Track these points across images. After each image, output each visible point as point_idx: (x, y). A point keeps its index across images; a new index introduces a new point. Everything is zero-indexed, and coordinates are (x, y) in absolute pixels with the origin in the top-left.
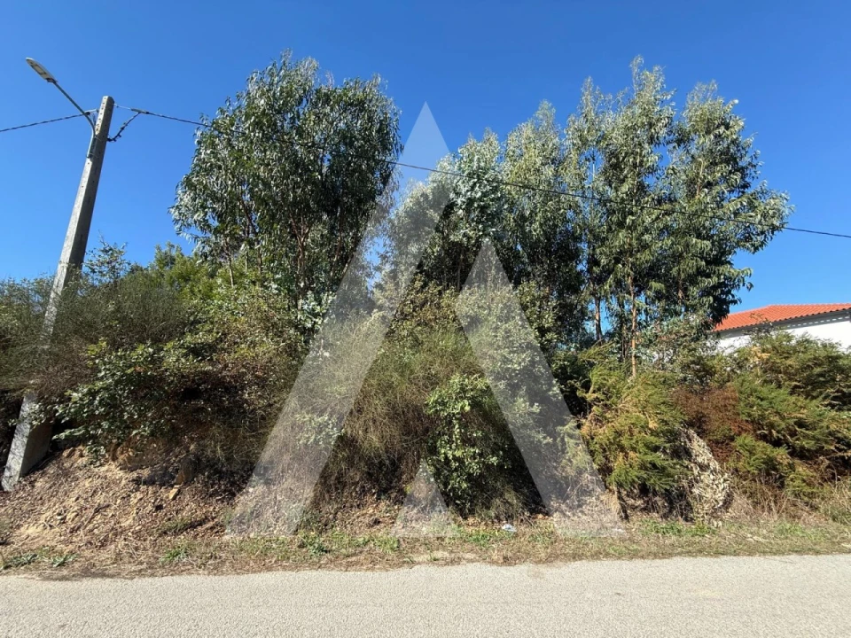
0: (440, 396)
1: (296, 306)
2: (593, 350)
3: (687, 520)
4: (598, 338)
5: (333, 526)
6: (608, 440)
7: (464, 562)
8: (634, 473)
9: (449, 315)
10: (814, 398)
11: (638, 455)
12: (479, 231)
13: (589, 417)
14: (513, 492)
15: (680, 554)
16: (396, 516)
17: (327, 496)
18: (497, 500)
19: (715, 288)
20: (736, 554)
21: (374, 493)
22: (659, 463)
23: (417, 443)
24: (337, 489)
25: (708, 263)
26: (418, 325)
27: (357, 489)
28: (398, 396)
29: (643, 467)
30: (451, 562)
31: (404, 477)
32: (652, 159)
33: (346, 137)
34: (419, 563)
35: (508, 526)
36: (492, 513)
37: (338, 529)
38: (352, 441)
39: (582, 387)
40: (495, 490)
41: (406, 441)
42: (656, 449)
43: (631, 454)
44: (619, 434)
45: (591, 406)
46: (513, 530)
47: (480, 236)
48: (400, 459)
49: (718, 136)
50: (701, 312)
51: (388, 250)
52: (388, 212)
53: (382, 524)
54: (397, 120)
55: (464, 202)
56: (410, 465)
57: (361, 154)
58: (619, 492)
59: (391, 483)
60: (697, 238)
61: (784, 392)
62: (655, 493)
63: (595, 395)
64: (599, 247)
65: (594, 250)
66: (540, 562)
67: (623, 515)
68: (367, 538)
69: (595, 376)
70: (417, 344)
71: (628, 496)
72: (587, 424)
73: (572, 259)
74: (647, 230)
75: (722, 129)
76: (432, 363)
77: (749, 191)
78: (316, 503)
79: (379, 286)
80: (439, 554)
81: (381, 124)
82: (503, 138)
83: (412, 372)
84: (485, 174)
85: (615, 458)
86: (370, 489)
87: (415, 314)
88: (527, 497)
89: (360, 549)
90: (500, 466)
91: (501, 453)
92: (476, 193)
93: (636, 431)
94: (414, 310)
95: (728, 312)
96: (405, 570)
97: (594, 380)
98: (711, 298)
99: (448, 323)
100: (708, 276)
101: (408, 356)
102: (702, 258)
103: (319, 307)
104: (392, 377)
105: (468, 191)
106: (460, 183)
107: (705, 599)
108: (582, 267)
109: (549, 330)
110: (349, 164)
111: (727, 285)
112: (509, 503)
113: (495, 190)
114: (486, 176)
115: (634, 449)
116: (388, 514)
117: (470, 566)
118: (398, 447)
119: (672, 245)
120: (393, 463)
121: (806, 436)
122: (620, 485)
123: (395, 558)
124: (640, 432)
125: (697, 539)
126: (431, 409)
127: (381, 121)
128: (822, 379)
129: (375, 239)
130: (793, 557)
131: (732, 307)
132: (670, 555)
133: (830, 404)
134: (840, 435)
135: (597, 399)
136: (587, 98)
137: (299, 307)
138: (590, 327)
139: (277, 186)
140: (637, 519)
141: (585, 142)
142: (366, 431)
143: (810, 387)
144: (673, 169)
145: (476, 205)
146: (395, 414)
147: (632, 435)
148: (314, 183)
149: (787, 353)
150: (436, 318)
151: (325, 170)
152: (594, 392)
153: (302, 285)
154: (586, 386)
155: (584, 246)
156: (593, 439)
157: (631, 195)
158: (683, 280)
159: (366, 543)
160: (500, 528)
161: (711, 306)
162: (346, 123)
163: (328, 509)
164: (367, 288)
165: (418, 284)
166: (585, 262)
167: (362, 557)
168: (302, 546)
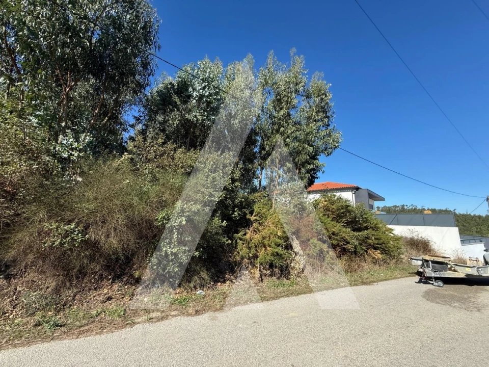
0: (167, 214)
1: (56, 140)
2: (256, 194)
3: (287, 279)
4: (259, 189)
5: (70, 306)
6: (259, 241)
7: (171, 317)
8: (268, 258)
9: (179, 164)
10: (339, 223)
11: (271, 248)
12: (205, 116)
13: (251, 229)
14: (206, 272)
15: (283, 296)
16: (126, 293)
17: (68, 284)
18: (196, 277)
19: (311, 170)
20: (305, 293)
21: (110, 279)
22: (280, 253)
23: (147, 244)
24: (78, 278)
25: (311, 158)
26: (157, 167)
27: (96, 277)
28: (136, 213)
29: (273, 255)
30: (162, 319)
31: (135, 266)
32: (295, 102)
33: (116, 23)
34: (139, 323)
35: (200, 291)
36: (192, 285)
37: (75, 307)
38: (95, 244)
39: (249, 213)
40: (195, 271)
41: (139, 243)
42: (278, 245)
43: (268, 248)
44: (264, 238)
45: (252, 224)
46: (204, 293)
47: (204, 120)
48: (133, 255)
49: (322, 99)
50: (305, 181)
51: (141, 114)
52: (144, 88)
53: (114, 300)
54: (158, 26)
55: (197, 96)
56: (140, 259)
57: (128, 41)
58: (260, 268)
59: (125, 270)
60: (308, 145)
61: (330, 219)
62: (276, 267)
63: (255, 218)
64: (266, 141)
65: (263, 142)
66: (217, 310)
67: (260, 279)
68: (99, 311)
69: (256, 208)
70: (155, 179)
71: (263, 269)
72: (250, 233)
73: (252, 145)
74: (288, 137)
75: (324, 96)
76: (163, 193)
77: (329, 128)
78: (57, 291)
79: (132, 139)
80: (153, 315)
81: (146, 24)
82: (225, 66)
83: (149, 197)
84: (212, 82)
85: (261, 251)
86: (107, 276)
87: (156, 160)
88: (213, 274)
89: (92, 319)
90: (200, 257)
91: (202, 249)
92: (206, 92)
93: (272, 236)
94: (155, 158)
95: (314, 182)
96: (128, 329)
97: (256, 210)
98: (309, 175)
99: (178, 169)
100: (309, 164)
101: (147, 187)
102: (309, 155)
103: (76, 144)
104: (132, 199)
105: (200, 89)
106: (196, 83)
107: (292, 317)
108: (256, 150)
109: (236, 180)
110: (116, 43)
111: (315, 170)
112: (202, 278)
113: (217, 94)
114: (213, 83)
115: (270, 246)
116: (120, 292)
117: (174, 319)
118: (132, 247)
119: (298, 146)
120: (127, 258)
121: (334, 239)
122: (261, 264)
123: (121, 322)
124: (273, 238)
125: (291, 288)
126: (159, 222)
127: (146, 22)
128: (342, 215)
129: (133, 106)
130: (325, 292)
131: (316, 180)
132: (280, 297)
133: (343, 225)
134: (345, 238)
135: (256, 220)
136: (270, 60)
137: (59, 142)
138: (256, 182)
139: (45, 38)
140: (267, 280)
141: (267, 83)
142: (108, 236)
143: (338, 218)
144: (303, 109)
145: (204, 100)
146: (132, 225)
147: (270, 239)
148: (83, 48)
149: (333, 203)
150: (170, 165)
151: (94, 41)
152: (255, 216)
153: (63, 124)
154: (251, 213)
155: (259, 139)
156: (251, 241)
157: (284, 116)
158: (300, 164)
159: (98, 315)
160: (195, 293)
161: (308, 178)
162: (117, 13)
163: (67, 293)
164: (122, 139)
165: (160, 141)
166: (258, 147)
167: (93, 326)
168: (38, 324)
